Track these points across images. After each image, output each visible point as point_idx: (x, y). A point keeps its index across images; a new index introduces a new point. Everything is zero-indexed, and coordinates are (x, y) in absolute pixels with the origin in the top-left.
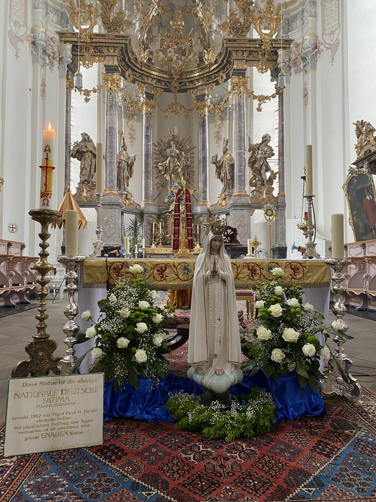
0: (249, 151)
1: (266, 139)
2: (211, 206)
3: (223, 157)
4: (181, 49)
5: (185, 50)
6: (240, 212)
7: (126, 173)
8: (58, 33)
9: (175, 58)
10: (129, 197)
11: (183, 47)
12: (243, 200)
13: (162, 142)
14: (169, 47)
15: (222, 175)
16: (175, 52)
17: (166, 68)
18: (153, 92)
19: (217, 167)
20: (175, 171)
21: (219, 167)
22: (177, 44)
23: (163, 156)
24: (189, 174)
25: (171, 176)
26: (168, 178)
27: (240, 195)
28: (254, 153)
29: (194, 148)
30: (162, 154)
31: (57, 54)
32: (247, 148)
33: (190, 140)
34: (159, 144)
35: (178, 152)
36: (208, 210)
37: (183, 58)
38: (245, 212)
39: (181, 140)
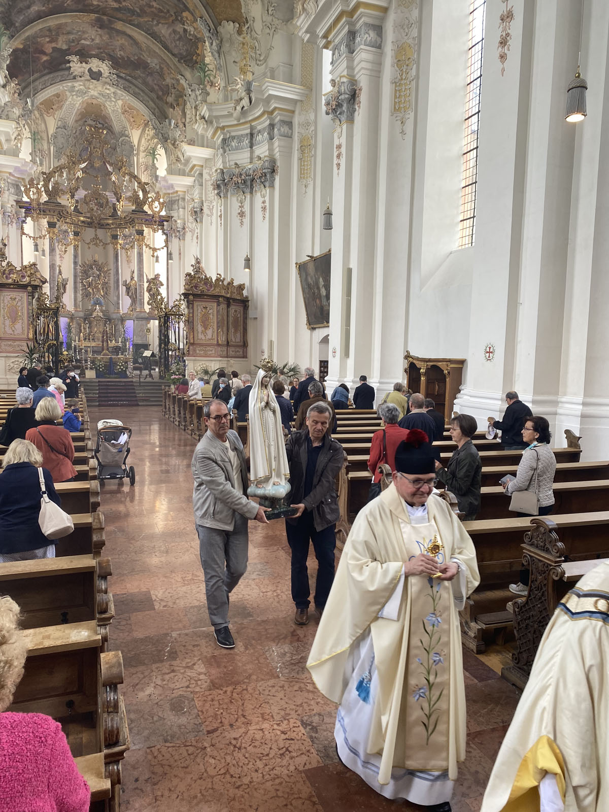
0: (147, 282)
1: (157, 276)
2: (123, 314)
3: (130, 282)
4: (100, 203)
5: (103, 203)
6: (141, 322)
7: (62, 291)
8: (15, 201)
9: (95, 209)
10: (64, 307)
11: (101, 202)
12: (142, 315)
13: (86, 264)
14: (90, 201)
15: (130, 294)
16: (96, 205)
17: (88, 215)
18: (79, 230)
19: (126, 288)
20: (96, 287)
21: (128, 289)
22: (96, 199)
23: (87, 275)
24: (106, 288)
25: (93, 290)
26: (91, 291)
27: (140, 312)
28: (150, 284)
29: (110, 270)
30: (86, 274)
31: (15, 215)
32: (145, 280)
33: (107, 264)
34: (84, 266)
35: (98, 273)
36: (121, 317)
37: (101, 209)
38: (144, 322)
39: (100, 264)
